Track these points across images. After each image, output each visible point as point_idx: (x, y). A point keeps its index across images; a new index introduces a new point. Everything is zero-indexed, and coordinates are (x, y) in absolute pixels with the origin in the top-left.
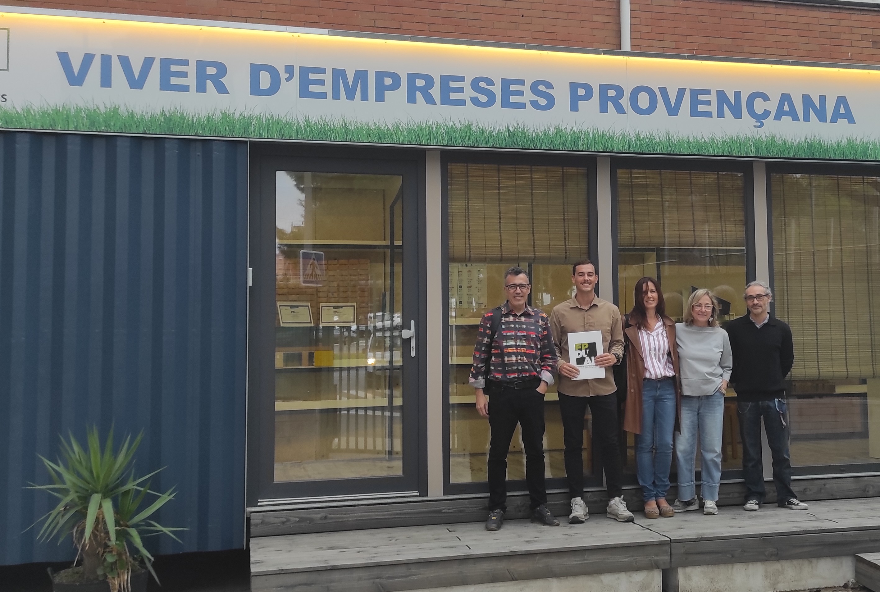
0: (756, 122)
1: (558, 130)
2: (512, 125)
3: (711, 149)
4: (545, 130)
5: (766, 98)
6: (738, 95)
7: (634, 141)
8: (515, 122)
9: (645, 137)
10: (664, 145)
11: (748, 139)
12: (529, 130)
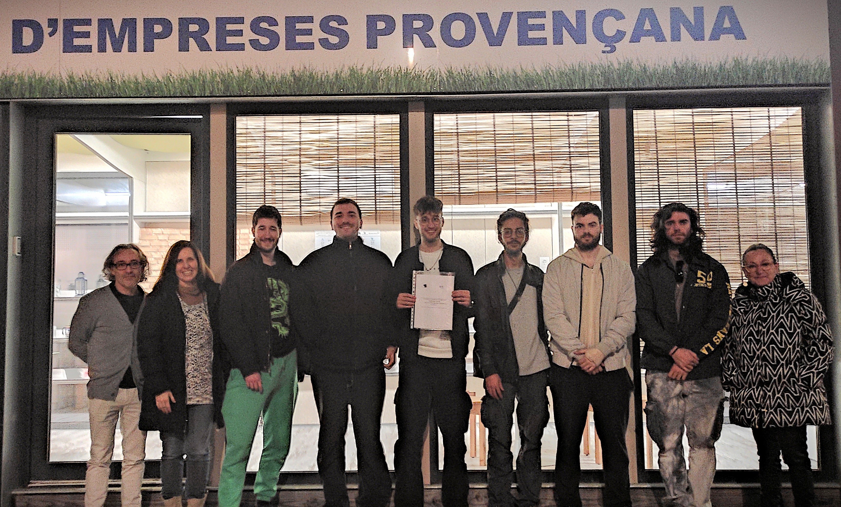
0: (606, 46)
1: (353, 71)
2: (298, 68)
3: (544, 82)
4: (337, 73)
5: (619, 16)
6: (581, 14)
7: (445, 79)
8: (302, 65)
9: (459, 73)
10: (484, 81)
11: (594, 68)
12: (318, 73)
